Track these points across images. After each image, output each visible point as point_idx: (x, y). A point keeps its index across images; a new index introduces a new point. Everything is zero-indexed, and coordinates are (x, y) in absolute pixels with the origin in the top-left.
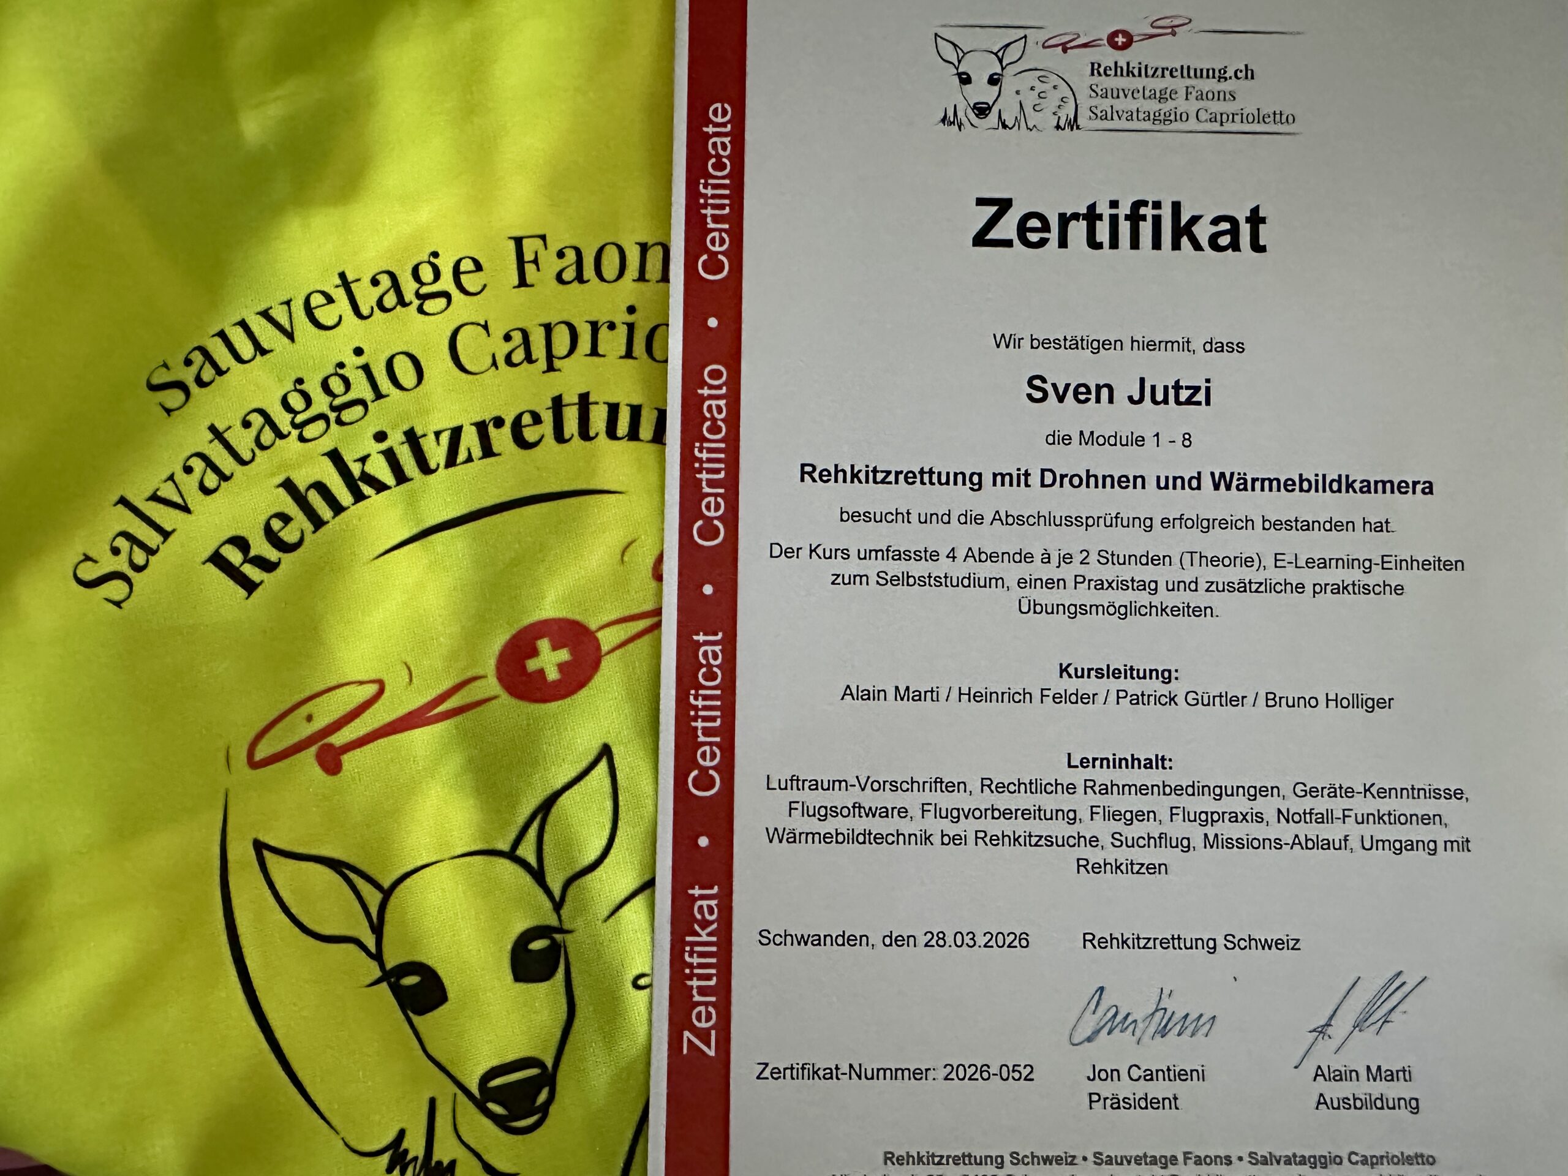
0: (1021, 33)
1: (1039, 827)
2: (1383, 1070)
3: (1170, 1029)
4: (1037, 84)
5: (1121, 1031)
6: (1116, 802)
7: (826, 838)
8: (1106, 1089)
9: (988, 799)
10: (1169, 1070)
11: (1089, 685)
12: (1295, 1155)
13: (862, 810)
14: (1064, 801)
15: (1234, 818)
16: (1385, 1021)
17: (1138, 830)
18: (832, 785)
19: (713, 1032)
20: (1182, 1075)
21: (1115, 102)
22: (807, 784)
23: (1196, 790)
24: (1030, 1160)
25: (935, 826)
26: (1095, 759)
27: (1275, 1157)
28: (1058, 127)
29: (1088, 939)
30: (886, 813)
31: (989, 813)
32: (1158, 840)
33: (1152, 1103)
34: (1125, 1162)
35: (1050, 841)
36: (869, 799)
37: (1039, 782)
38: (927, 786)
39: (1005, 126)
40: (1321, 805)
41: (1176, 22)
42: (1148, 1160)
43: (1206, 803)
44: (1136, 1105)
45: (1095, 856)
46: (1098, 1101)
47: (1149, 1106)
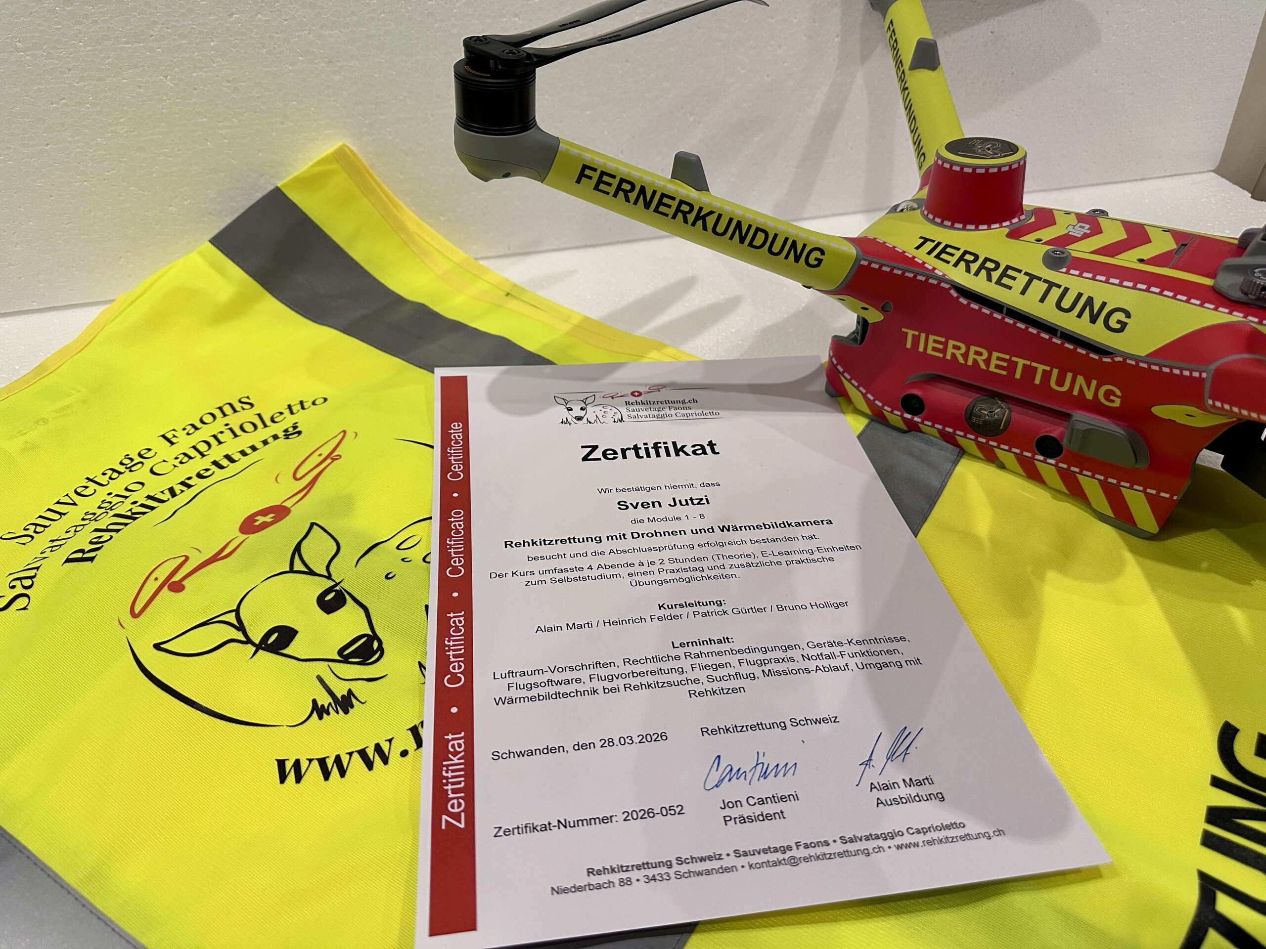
0: (593, 394)
1: (661, 678)
2: (914, 780)
3: (769, 774)
4: (602, 409)
5: (738, 779)
6: (704, 661)
7: (531, 699)
8: (735, 813)
9: (628, 669)
10: (774, 797)
11: (677, 611)
12: (871, 835)
13: (553, 682)
14: (675, 664)
15: (777, 661)
16: (905, 754)
17: (721, 672)
18: (533, 673)
19: (463, 814)
20: (783, 799)
21: (639, 413)
22: (518, 674)
23: (750, 650)
24: (690, 861)
25: (598, 685)
26: (688, 643)
27: (857, 837)
28: (614, 422)
29: (704, 731)
30: (568, 682)
31: (631, 675)
32: (735, 676)
33: (767, 817)
34: (756, 853)
35: (670, 684)
36: (556, 677)
37: (658, 657)
38: (591, 666)
39: (590, 423)
40: (826, 651)
41: (659, 387)
42: (772, 850)
43: (759, 656)
44: (757, 819)
45: (698, 688)
46: (731, 820)
47: (765, 818)
